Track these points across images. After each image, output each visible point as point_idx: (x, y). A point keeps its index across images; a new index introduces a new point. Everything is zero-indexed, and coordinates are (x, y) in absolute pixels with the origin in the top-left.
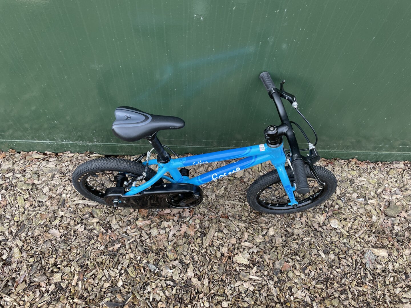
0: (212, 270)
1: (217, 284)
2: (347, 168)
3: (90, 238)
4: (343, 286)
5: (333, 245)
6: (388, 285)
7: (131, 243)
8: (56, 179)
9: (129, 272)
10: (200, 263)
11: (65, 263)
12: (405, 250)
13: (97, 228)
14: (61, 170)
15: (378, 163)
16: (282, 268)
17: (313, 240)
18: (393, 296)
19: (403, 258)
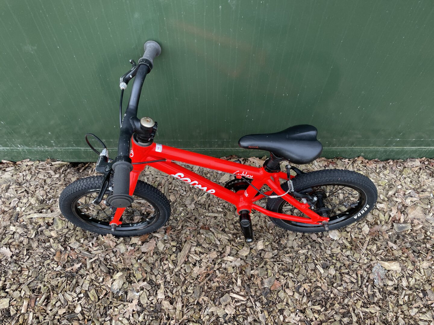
0: (186, 291)
1: (192, 308)
2: (352, 168)
3: (45, 257)
4: (346, 307)
5: (334, 258)
6: (401, 305)
7: (93, 262)
8: (10, 191)
9: (90, 295)
10: (173, 284)
11: (14, 287)
12: (422, 262)
13: (54, 245)
14: (18, 180)
15: (390, 161)
16: (272, 287)
17: (309, 253)
18: (408, 319)
19: (420, 272)
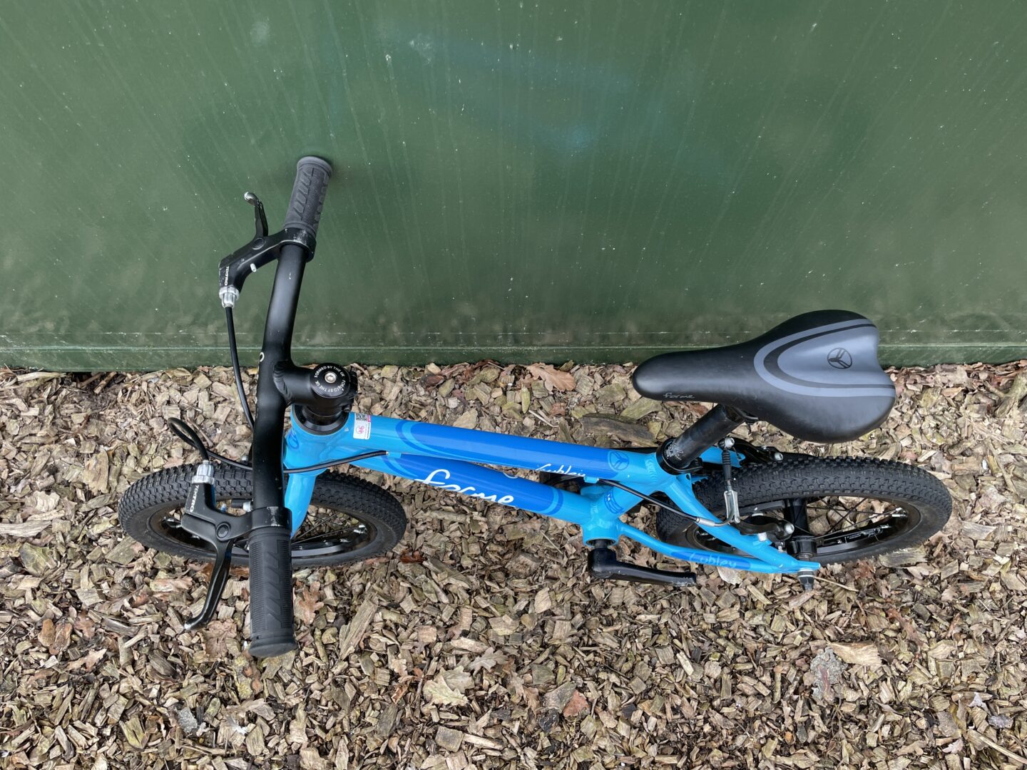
0: (360, 722)
1: (375, 764)
3: (17, 634)
4: (739, 754)
5: (723, 633)
6: (872, 748)
7: (133, 646)
9: (125, 732)
10: (326, 706)
12: (934, 644)
13: (38, 604)
15: (889, 371)
16: (566, 707)
17: (663, 621)
19: (927, 668)
